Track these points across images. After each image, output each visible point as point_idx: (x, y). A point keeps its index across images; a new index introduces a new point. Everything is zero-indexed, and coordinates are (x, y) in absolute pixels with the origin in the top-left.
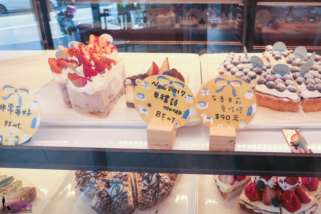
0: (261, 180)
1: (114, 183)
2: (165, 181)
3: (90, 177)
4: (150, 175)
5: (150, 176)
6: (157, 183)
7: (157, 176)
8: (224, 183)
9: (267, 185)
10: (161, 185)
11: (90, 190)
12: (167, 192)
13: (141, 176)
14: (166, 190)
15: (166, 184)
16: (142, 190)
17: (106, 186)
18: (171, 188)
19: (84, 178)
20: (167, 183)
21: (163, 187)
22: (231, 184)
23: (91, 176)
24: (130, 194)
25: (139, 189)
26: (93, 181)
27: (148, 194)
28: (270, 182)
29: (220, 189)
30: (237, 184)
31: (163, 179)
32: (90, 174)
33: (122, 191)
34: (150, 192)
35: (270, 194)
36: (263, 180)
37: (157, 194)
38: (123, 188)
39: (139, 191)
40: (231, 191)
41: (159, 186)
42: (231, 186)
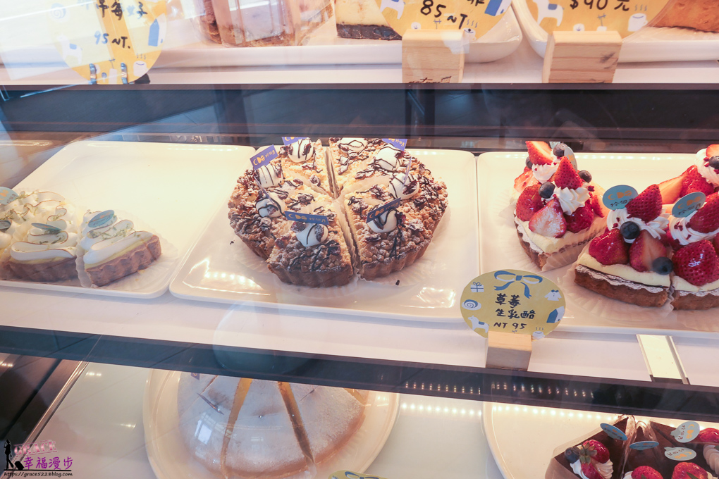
0: (633, 221)
1: (312, 223)
2: (414, 227)
3: (259, 218)
4: (383, 212)
5: (382, 214)
6: (397, 231)
7: (396, 215)
8: (542, 235)
9: (645, 230)
10: (404, 233)
11: (263, 238)
12: (418, 247)
13: (362, 218)
14: (417, 244)
15: (416, 233)
16: (367, 239)
17: (295, 229)
18: (427, 241)
19: (248, 220)
20: (418, 230)
21: (411, 239)
22: (557, 237)
23: (260, 216)
24: (343, 245)
25: (360, 239)
26: (266, 223)
27: (381, 247)
28: (654, 224)
29: (533, 247)
30: (570, 238)
31: (408, 224)
32: (258, 213)
33: (326, 240)
34: (383, 243)
35: (650, 250)
36: (638, 221)
37: (398, 248)
38: (329, 235)
39: (360, 241)
40: (557, 250)
41: (401, 236)
42: (557, 240)
